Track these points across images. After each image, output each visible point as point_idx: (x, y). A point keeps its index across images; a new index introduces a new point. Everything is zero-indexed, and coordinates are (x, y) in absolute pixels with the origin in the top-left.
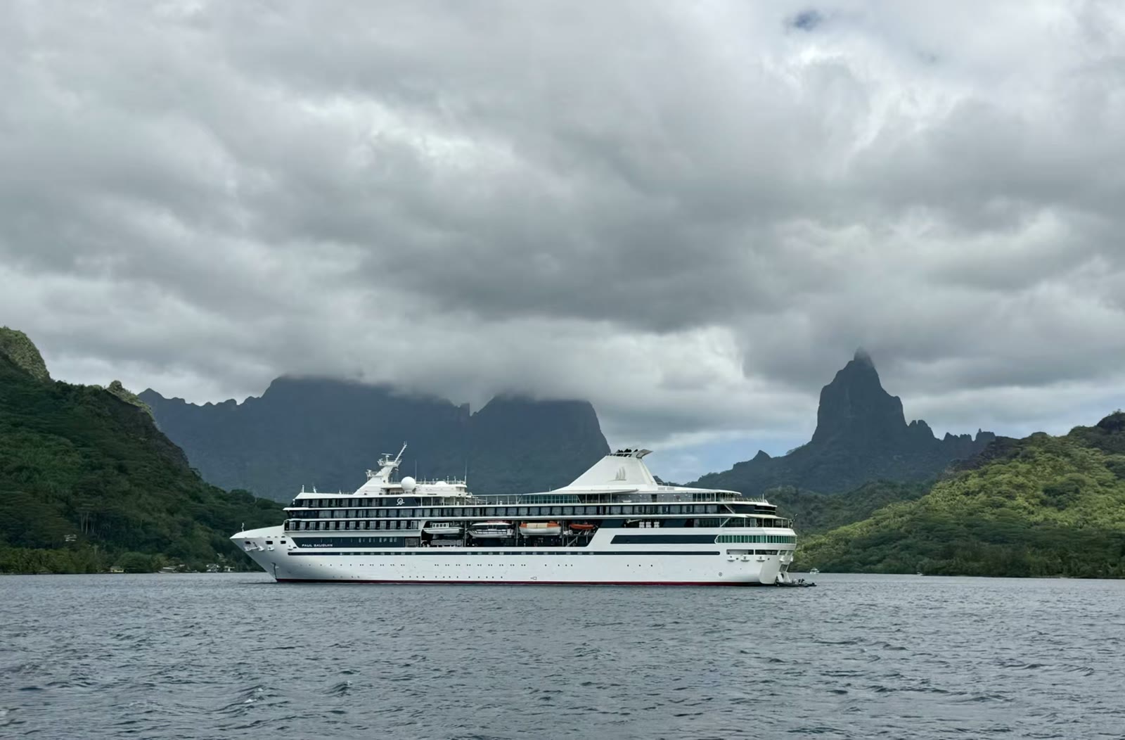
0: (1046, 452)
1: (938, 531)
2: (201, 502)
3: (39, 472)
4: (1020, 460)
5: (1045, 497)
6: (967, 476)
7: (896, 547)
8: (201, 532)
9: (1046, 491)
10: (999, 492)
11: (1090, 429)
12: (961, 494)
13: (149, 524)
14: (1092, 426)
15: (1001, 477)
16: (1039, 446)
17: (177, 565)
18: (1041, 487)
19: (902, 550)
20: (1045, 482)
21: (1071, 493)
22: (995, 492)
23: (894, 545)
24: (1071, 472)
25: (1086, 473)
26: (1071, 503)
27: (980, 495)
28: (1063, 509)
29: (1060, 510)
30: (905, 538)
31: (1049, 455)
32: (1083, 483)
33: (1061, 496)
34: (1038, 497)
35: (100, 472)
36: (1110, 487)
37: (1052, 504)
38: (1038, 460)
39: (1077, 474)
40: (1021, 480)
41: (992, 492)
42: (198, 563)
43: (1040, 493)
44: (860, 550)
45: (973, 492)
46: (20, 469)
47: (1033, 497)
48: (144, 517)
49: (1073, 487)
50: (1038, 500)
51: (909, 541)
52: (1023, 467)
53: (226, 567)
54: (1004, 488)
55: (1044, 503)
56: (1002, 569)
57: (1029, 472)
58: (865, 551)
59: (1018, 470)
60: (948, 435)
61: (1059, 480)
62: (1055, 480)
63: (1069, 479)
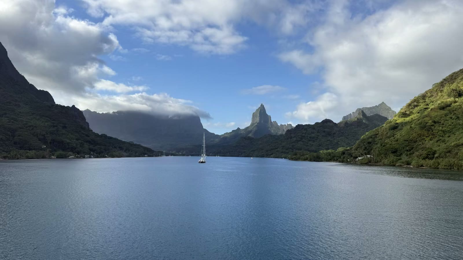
0: (310, 128)
1: (285, 147)
2: (89, 137)
3: (36, 127)
5: (310, 139)
6: (291, 133)
8: (86, 146)
9: (310, 138)
11: (320, 123)
13: (70, 143)
15: (299, 134)
16: (308, 127)
17: (75, 155)
19: (276, 152)
22: (298, 138)
24: (315, 133)
26: (316, 141)
27: (294, 138)
28: (314, 142)
31: (310, 129)
33: (313, 139)
34: (308, 139)
35: (56, 128)
36: (325, 137)
37: (311, 141)
40: (304, 135)
42: (83, 155)
46: (30, 126)
48: (68, 141)
52: (304, 132)
53: (91, 156)
54: (300, 137)
55: (309, 140)
56: (314, 159)
57: (305, 133)
58: (267, 152)
60: (281, 124)
61: (313, 135)
62: (312, 135)
63: (316, 135)
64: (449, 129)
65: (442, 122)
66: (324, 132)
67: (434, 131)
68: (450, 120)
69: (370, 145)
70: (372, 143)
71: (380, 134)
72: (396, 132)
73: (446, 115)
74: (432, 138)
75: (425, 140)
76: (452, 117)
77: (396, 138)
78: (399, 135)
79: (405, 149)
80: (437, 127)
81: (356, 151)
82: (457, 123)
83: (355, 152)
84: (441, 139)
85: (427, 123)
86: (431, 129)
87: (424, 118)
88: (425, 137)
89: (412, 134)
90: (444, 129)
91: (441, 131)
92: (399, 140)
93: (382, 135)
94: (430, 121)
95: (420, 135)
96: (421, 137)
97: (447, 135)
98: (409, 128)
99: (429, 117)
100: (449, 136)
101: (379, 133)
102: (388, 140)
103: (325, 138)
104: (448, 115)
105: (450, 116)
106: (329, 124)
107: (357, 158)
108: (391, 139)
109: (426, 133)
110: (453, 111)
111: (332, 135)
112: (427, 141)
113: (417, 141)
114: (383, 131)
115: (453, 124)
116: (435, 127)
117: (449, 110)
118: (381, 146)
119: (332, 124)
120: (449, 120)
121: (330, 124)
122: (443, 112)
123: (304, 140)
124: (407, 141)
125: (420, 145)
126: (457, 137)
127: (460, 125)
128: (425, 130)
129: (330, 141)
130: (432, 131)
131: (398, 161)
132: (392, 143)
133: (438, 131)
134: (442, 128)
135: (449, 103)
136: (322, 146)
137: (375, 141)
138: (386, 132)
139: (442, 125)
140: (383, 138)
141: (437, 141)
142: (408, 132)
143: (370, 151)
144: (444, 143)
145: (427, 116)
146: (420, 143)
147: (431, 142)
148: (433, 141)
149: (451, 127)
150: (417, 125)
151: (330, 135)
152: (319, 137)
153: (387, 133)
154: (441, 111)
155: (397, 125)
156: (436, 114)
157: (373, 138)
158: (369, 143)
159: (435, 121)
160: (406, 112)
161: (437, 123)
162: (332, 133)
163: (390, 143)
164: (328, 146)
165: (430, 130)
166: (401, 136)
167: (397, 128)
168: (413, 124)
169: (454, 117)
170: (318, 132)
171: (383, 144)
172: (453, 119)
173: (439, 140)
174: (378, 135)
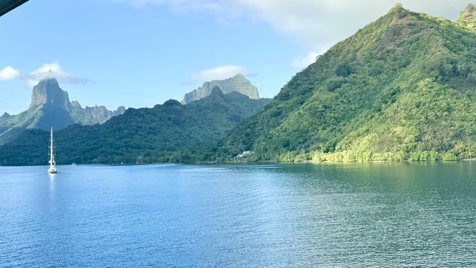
0: (147, 114)
1: (114, 145)
4: (139, 117)
5: (149, 131)
7: (98, 152)
9: (149, 129)
10: (133, 129)
12: (117, 130)
14: (162, 104)
15: (133, 123)
16: (145, 112)
18: (147, 127)
20: (148, 125)
21: (158, 129)
22: (131, 129)
23: (97, 151)
24: (157, 121)
25: (162, 122)
26: (159, 133)
27: (125, 130)
29: (155, 135)
30: (101, 148)
31: (149, 115)
32: (162, 126)
33: (155, 131)
34: (147, 131)
37: (152, 133)
38: (145, 117)
39: (159, 122)
40: (140, 124)
41: (130, 129)
43: (147, 129)
44: (82, 154)
45: (122, 129)
47: (145, 131)
49: (159, 127)
50: (147, 132)
51: (103, 149)
52: (140, 119)
54: (134, 127)
55: (149, 133)
57: (142, 121)
59: (139, 120)
60: (87, 106)
61: (154, 125)
62: (152, 124)
63: (157, 124)
64: (341, 116)
65: (333, 107)
66: (170, 119)
67: (326, 118)
68: (342, 104)
69: (249, 137)
70: (251, 135)
71: (259, 123)
72: (282, 119)
73: (337, 98)
74: (324, 126)
75: (317, 129)
76: (343, 101)
77: (284, 128)
78: (287, 124)
79: (297, 141)
80: (329, 113)
81: (232, 146)
82: (349, 108)
83: (231, 148)
84: (335, 128)
85: (317, 109)
86: (322, 115)
87: (312, 102)
88: (317, 126)
89: (302, 123)
90: (336, 115)
91: (334, 118)
92: (287, 130)
93: (262, 123)
94: (320, 106)
95: (311, 123)
96: (313, 125)
97: (342, 123)
98: (298, 114)
99: (318, 100)
100: (344, 125)
101: (258, 121)
102: (273, 130)
103: (171, 128)
104: (338, 98)
105: (341, 99)
106: (175, 106)
107: (236, 155)
108: (276, 129)
109: (318, 121)
110: (344, 93)
111: (181, 124)
112: (320, 131)
113: (308, 131)
114: (263, 118)
115: (345, 110)
116: (326, 113)
117: (340, 92)
118: (266, 138)
119: (178, 108)
120: (340, 104)
121: (177, 107)
122: (332, 94)
123: (140, 132)
124: (298, 131)
125: (313, 135)
126: (353, 125)
127: (352, 110)
128: (316, 117)
129: (178, 133)
130: (324, 119)
131: (295, 156)
132: (279, 134)
133: (330, 118)
134: (334, 114)
135: (339, 84)
136: (169, 141)
137: (255, 132)
138: (267, 120)
139: (334, 111)
140: (263, 127)
141: (332, 131)
142: (297, 120)
143: (251, 145)
144: (340, 133)
145: (316, 100)
146: (312, 133)
147: (325, 132)
148: (326, 131)
149: (343, 112)
150: (306, 111)
151: (178, 124)
152: (163, 127)
153: (269, 121)
154: (331, 92)
155: (279, 111)
156: (326, 96)
157: (252, 128)
158: (247, 135)
159: (325, 106)
160: (288, 92)
161: (328, 108)
162: (180, 121)
163: (278, 134)
164: (178, 140)
165: (322, 117)
166: (290, 125)
167: (280, 114)
168: (300, 109)
169: (345, 100)
170: (161, 120)
171: (268, 136)
172: (344, 103)
173: (333, 130)
174: (257, 125)
